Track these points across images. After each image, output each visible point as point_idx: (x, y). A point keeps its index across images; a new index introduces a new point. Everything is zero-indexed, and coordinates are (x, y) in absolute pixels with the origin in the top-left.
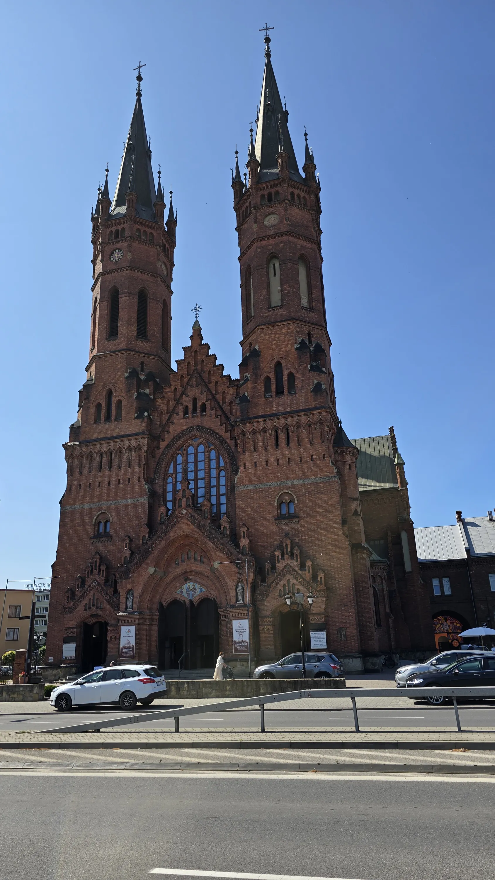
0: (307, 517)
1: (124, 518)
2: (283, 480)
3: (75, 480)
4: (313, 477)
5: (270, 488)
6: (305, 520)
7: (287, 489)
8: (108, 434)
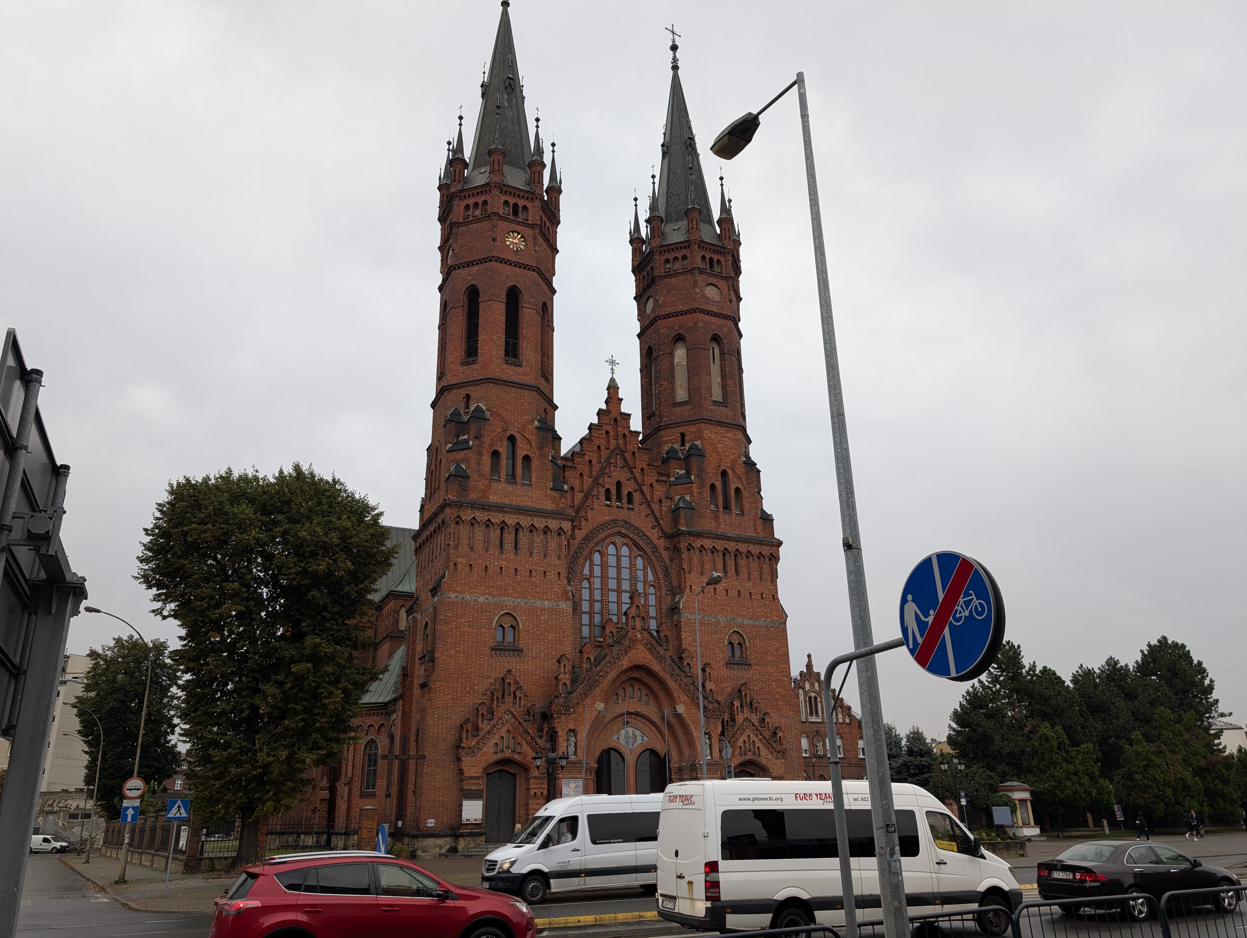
0: (758, 665)
1: (540, 627)
2: (733, 616)
3: (462, 556)
4: (763, 619)
5: (719, 623)
6: (757, 667)
7: (737, 628)
8: (512, 500)
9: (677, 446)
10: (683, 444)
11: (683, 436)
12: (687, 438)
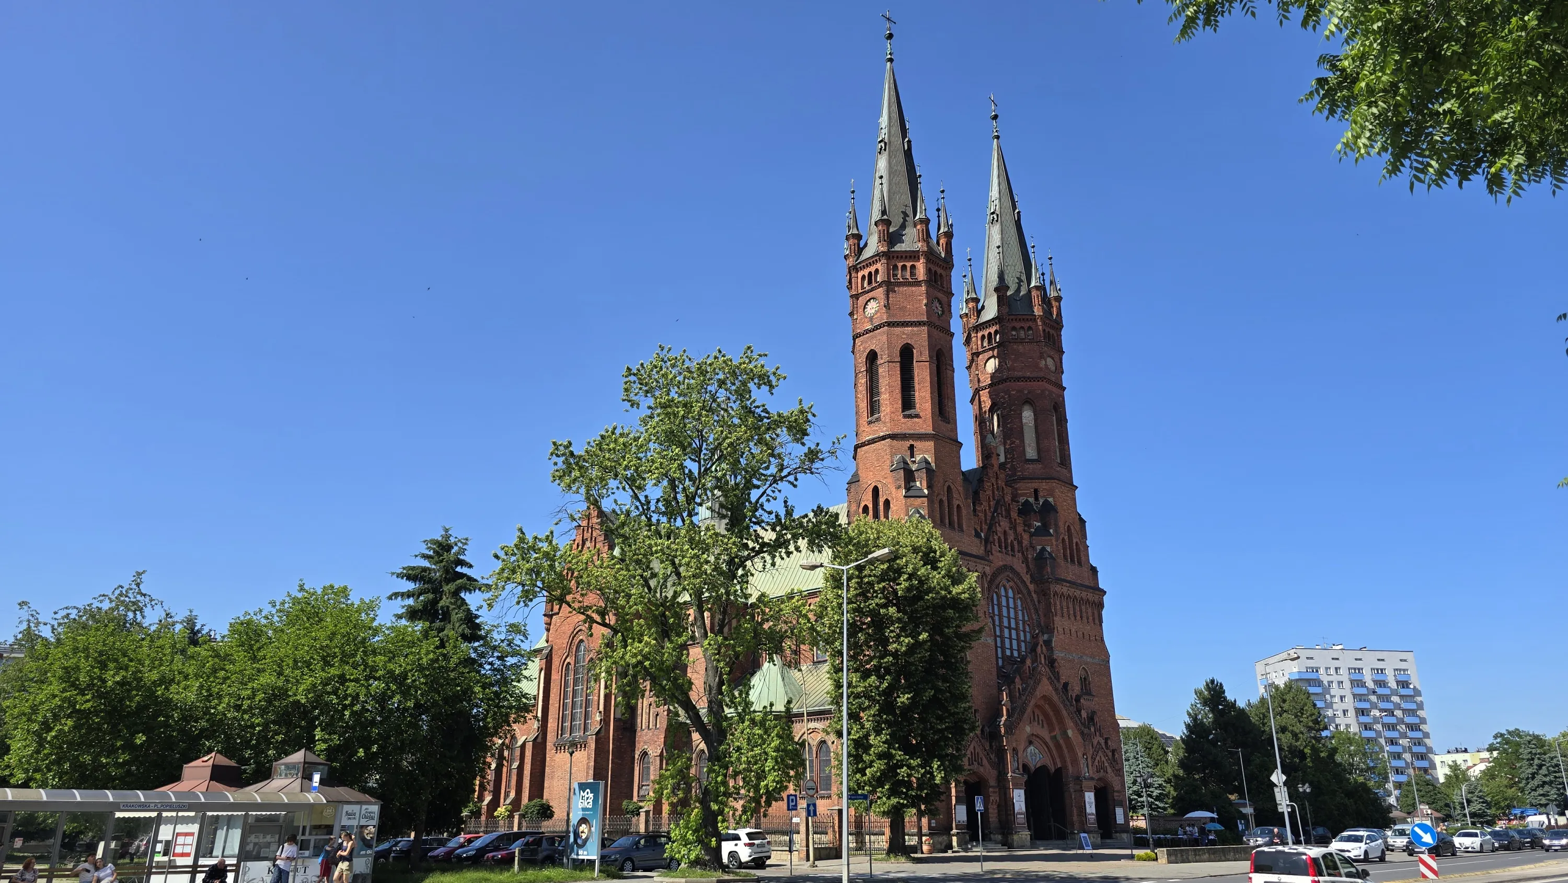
2: (1081, 654)
4: (1097, 658)
5: (1075, 660)
6: (1097, 699)
7: (1083, 665)
9: (1031, 500)
10: (1036, 499)
11: (1036, 491)
12: (1041, 494)
